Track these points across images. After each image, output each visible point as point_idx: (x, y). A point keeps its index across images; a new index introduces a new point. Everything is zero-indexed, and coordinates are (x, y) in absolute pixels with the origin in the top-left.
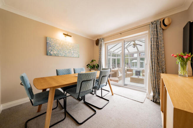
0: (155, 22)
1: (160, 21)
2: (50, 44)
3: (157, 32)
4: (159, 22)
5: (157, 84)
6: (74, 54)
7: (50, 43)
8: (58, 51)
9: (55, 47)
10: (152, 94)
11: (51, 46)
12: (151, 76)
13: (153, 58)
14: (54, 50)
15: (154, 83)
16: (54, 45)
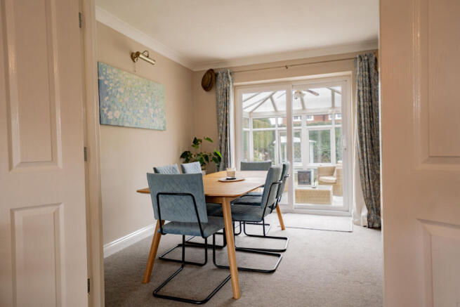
0: (366, 58)
1: (374, 56)
2: (106, 85)
3: (370, 78)
4: (374, 59)
5: (372, 190)
6: (155, 119)
7: (106, 82)
8: (122, 109)
9: (115, 97)
10: (365, 212)
11: (107, 94)
12: (361, 174)
13: (364, 134)
14: (116, 108)
15: (368, 188)
16: (113, 91)
